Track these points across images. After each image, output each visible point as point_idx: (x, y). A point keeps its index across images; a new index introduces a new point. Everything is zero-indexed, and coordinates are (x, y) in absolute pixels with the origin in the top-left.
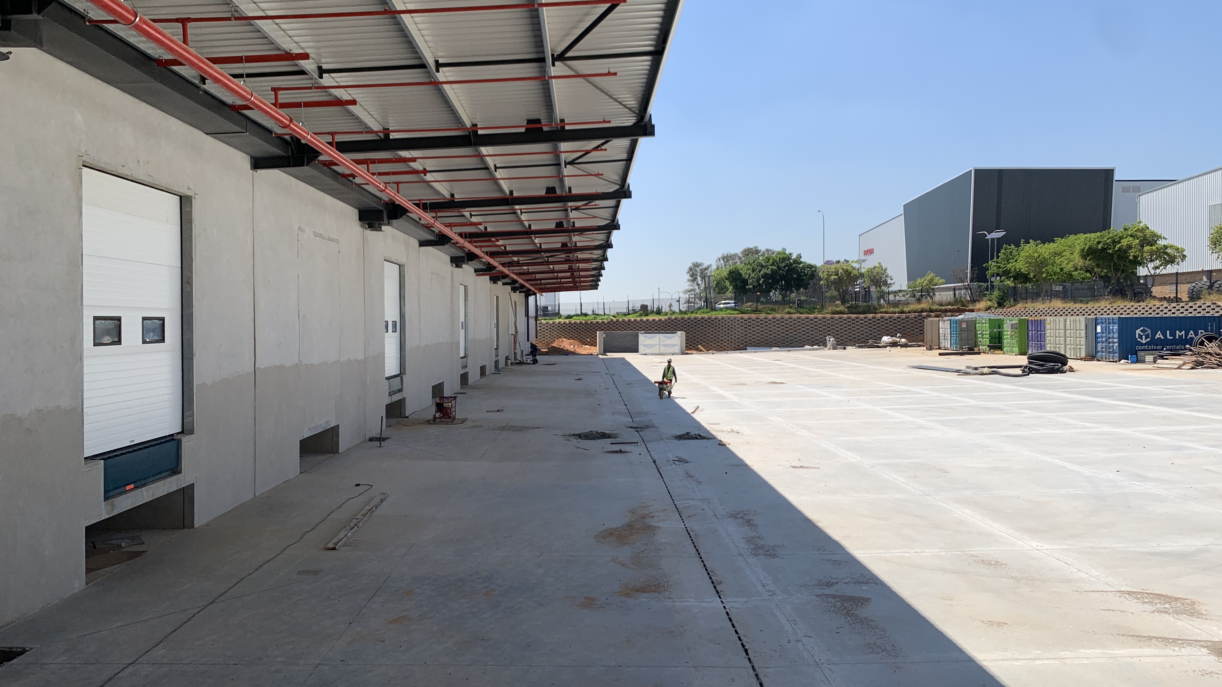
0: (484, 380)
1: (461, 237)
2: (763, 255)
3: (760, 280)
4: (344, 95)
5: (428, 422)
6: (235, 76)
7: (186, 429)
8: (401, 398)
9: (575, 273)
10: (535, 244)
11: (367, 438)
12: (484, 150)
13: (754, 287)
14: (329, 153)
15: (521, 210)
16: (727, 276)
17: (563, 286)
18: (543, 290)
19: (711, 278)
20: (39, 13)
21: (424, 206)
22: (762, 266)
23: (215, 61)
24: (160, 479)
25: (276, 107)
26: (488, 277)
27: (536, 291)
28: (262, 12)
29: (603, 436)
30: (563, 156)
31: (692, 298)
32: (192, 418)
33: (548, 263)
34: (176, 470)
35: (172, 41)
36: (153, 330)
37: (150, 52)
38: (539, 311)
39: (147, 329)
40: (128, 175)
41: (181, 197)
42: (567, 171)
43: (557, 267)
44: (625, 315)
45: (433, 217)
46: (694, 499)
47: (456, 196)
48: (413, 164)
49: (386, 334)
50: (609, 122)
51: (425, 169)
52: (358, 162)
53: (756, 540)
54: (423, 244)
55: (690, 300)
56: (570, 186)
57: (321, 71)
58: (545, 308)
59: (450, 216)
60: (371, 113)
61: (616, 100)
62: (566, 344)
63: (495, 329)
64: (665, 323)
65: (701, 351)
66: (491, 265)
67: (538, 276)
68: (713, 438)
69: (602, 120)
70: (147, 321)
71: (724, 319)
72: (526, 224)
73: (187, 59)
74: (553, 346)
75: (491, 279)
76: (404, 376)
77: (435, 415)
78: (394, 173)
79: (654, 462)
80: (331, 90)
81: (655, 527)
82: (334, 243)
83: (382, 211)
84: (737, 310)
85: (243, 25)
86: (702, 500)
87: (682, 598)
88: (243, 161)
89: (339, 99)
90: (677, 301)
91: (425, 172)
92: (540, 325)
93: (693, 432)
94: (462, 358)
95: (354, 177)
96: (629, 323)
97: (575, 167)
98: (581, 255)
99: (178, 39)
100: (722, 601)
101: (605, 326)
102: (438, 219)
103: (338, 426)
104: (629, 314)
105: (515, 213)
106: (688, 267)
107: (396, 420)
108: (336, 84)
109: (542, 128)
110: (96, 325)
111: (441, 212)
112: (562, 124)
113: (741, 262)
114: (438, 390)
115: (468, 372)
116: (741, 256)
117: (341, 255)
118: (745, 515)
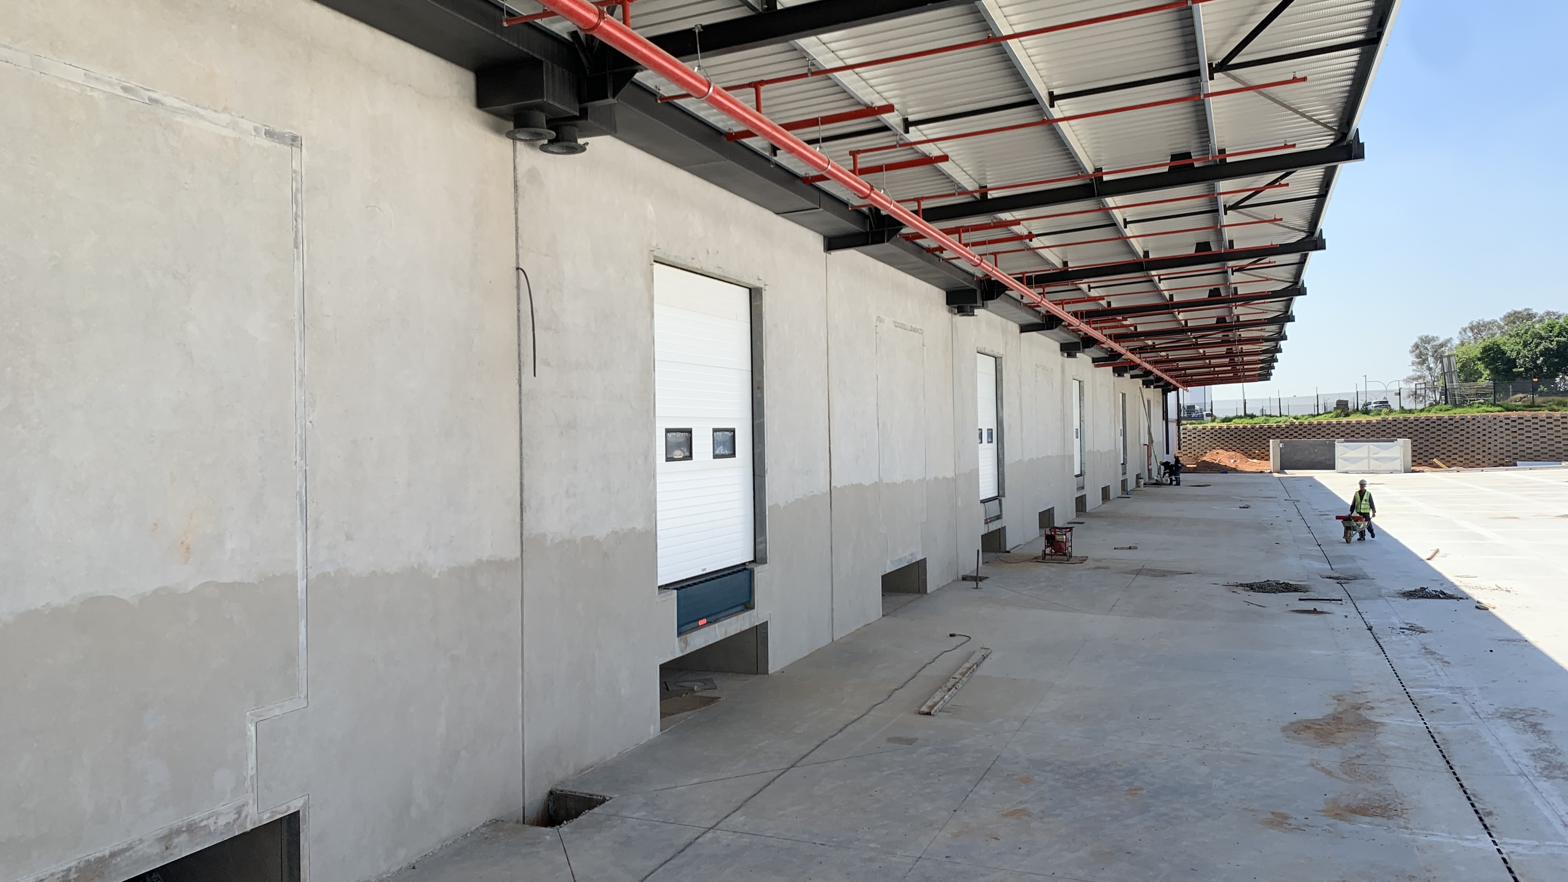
0: (1107, 506)
1: (1077, 317)
2: (1541, 321)
3: (1538, 358)
4: (933, 150)
5: (1036, 559)
6: (810, 142)
7: (759, 558)
8: (1000, 527)
9: (1236, 359)
10: (1178, 321)
11: (960, 577)
12: (1110, 201)
13: (1527, 370)
14: (914, 224)
15: (1159, 276)
16: (1479, 356)
17: (1218, 377)
18: (1188, 384)
19: (1452, 359)
20: (614, 97)
21: (1029, 281)
22: (1542, 338)
23: (789, 127)
24: (731, 614)
25: (855, 174)
26: (1111, 368)
27: (1178, 385)
28: (841, 61)
29: (1287, 588)
30: (1222, 199)
31: (1421, 389)
32: (764, 545)
33: (1196, 346)
34: (748, 605)
35: (745, 110)
36: (723, 444)
37: (720, 125)
38: (1182, 412)
39: (717, 441)
40: (697, 269)
41: (750, 289)
42: (1228, 218)
43: (1209, 351)
44: (1314, 416)
45: (1040, 294)
46: (1438, 687)
47: (1070, 265)
48: (1016, 229)
49: (980, 445)
50: (1294, 146)
51: (1030, 233)
52: (948, 232)
53: (1548, 754)
54: (1024, 329)
55: (1418, 392)
56: (1231, 238)
57: (907, 124)
58: (1191, 408)
59: (1062, 292)
60: (965, 169)
61: (1303, 115)
62: (1224, 457)
63: (1122, 438)
64: (1378, 426)
65: (1438, 467)
66: (1116, 351)
67: (1181, 364)
68: (1466, 598)
69: (1283, 145)
70: (718, 433)
71: (1477, 420)
72: (1167, 294)
73: (760, 129)
74: (1204, 461)
75: (1114, 371)
76: (1003, 499)
77: (1044, 551)
78: (991, 242)
79: (1370, 629)
80: (918, 146)
81: (1377, 723)
82: (917, 334)
83: (975, 290)
84: (1499, 406)
85: (818, 81)
86: (1451, 688)
87: (1428, 830)
88: (814, 241)
89: (926, 156)
90: (1396, 394)
91: (1031, 236)
92: (1184, 431)
93: (1432, 587)
94: (1077, 476)
95: (941, 249)
96: (1319, 427)
97: (1240, 213)
98: (1245, 334)
99: (751, 106)
100: (1494, 842)
101: (1282, 432)
102: (1046, 295)
103: (925, 559)
104: (1318, 415)
105: (1152, 281)
106: (1412, 344)
107: (994, 554)
108: (924, 138)
109: (1193, 164)
110: (668, 439)
111: (1049, 286)
112: (1222, 157)
113: (1503, 334)
114: (1046, 517)
115: (1085, 495)
116: (1502, 324)
117: (925, 348)
118: (1527, 715)
